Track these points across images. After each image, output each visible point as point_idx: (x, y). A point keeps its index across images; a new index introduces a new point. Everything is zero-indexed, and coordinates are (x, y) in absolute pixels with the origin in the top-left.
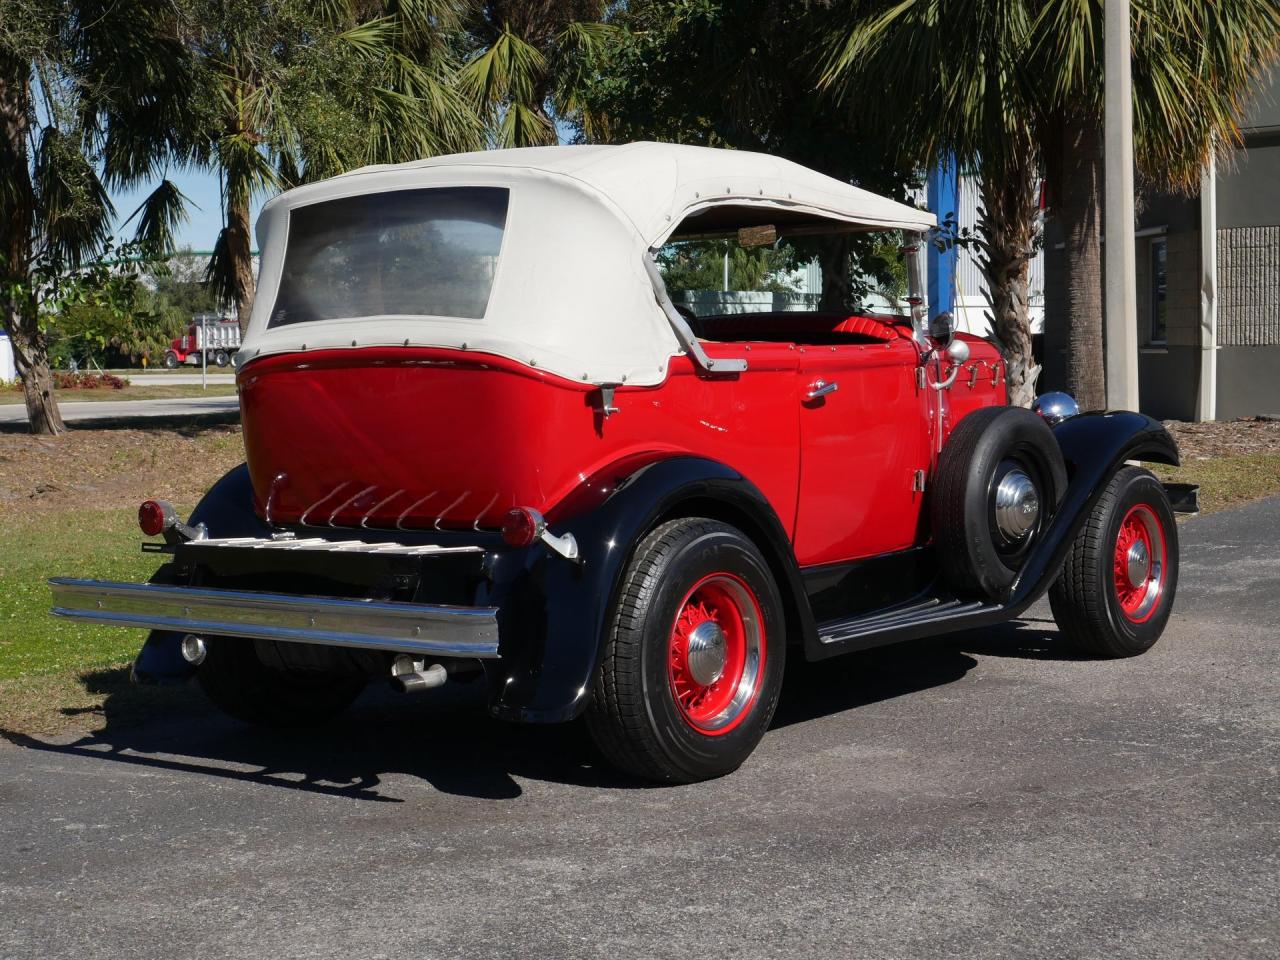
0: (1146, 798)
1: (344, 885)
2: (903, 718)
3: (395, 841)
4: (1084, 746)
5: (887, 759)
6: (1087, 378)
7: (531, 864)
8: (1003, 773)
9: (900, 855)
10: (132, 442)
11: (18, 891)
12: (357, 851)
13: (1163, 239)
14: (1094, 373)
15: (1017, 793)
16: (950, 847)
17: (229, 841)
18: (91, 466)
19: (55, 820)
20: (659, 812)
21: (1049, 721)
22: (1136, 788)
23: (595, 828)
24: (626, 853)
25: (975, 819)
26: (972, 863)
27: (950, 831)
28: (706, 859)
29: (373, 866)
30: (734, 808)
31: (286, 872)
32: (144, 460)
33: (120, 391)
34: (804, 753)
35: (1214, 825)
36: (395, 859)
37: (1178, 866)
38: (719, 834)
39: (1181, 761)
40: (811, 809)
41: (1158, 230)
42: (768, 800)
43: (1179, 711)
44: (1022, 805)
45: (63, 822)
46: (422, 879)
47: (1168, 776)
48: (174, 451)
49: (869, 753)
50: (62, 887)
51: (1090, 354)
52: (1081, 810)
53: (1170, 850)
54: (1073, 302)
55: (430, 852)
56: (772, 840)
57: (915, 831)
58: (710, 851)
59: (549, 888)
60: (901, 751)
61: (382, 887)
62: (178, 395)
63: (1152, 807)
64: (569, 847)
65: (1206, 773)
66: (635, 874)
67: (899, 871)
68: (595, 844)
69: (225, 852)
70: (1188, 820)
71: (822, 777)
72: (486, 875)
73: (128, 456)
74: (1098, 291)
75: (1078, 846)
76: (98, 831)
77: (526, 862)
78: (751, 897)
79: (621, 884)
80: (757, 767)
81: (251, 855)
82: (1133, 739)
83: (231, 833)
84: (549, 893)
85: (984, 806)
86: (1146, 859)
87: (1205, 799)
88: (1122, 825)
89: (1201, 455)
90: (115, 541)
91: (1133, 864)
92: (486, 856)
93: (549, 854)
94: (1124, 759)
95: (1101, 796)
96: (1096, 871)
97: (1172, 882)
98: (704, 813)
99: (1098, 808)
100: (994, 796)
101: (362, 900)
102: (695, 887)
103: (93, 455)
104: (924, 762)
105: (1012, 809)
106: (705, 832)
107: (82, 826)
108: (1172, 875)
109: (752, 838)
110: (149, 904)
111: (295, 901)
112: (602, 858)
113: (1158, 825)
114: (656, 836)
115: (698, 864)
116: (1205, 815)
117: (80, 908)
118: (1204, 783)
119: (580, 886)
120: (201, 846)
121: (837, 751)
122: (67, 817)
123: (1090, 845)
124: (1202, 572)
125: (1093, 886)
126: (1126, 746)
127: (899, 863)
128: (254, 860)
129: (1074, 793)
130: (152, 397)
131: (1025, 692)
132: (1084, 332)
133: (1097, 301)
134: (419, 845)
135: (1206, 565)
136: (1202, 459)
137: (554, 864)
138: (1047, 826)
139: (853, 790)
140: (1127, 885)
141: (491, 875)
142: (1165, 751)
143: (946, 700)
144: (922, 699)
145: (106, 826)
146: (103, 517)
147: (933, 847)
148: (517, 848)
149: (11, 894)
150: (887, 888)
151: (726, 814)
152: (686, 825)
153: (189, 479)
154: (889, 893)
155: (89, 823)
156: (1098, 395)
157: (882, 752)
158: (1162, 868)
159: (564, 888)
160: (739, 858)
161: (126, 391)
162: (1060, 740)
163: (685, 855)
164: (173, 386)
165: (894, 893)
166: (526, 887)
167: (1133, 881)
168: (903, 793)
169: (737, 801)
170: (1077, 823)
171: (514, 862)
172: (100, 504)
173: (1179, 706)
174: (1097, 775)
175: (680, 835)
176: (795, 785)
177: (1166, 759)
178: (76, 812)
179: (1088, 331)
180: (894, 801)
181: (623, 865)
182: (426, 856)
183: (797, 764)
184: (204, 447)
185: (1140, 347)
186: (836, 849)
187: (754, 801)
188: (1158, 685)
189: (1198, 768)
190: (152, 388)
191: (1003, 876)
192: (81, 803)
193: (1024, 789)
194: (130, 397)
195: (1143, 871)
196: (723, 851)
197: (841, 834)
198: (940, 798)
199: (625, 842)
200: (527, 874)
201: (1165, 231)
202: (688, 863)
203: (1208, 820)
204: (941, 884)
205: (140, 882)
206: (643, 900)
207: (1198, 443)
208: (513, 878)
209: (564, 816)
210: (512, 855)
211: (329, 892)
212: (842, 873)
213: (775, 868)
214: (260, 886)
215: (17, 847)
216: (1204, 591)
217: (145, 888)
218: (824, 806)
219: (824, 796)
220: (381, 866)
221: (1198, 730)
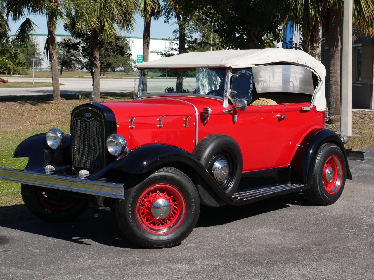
0: (352, 248)
1: (120, 271)
2: (278, 219)
3: (132, 257)
4: (333, 230)
5: (274, 233)
6: (335, 97)
7: (173, 266)
8: (308, 239)
9: (280, 265)
10: (16, 107)
11: (25, 271)
12: (121, 260)
13: (361, 48)
14: (337, 95)
15: (313, 246)
16: (294, 263)
17: (83, 256)
18: (2, 115)
19: (29, 249)
20: (208, 249)
21: (322, 221)
22: (349, 245)
23: (190, 254)
24: (200, 263)
25: (301, 254)
26: (301, 268)
27: (294, 258)
28: (224, 265)
29: (127, 265)
30: (230, 249)
31: (102, 267)
32: (20, 113)
33: (5, 84)
34: (249, 230)
35: (371, 258)
36: (133, 263)
37: (360, 271)
38: (226, 257)
39: (362, 236)
40: (253, 249)
41: (359, 45)
42: (240, 246)
43: (362, 219)
44: (315, 250)
45: (32, 249)
46: (142, 270)
47: (358, 241)
48: (30, 110)
49: (268, 231)
50: (37, 271)
51: (336, 89)
52: (332, 252)
53: (358, 266)
54: (331, 72)
55: (143, 261)
56: (242, 260)
57: (284, 257)
58: (225, 263)
59: (179, 274)
60: (278, 231)
61: (131, 272)
62: (25, 86)
63: (353, 251)
64: (183, 261)
65: (369, 241)
66: (204, 270)
67: (280, 270)
68: (190, 260)
69: (82, 260)
70: (364, 256)
71: (255, 239)
72: (160, 269)
73: (14, 112)
74: (339, 68)
75: (331, 264)
76: (43, 253)
77: (171, 265)
78: (238, 278)
79: (200, 273)
80: (235, 235)
81: (90, 261)
82: (348, 228)
83: (83, 254)
84: (179, 275)
85: (304, 250)
86: (351, 269)
87: (369, 249)
88: (344, 257)
89: (371, 124)
90: (12, 142)
91: (347, 270)
92: (159, 263)
93: (178, 263)
94: (345, 235)
95: (338, 247)
96: (337, 272)
97: (359, 276)
98: (221, 250)
99: (337, 251)
100: (306, 247)
101: (126, 276)
102: (221, 274)
103: (3, 111)
104: (285, 234)
105: (312, 251)
106: (222, 256)
107: (38, 251)
108: (359, 274)
109: (236, 259)
110: (64, 276)
111: (107, 276)
112: (193, 265)
113: (355, 257)
114: (208, 258)
115: (222, 267)
116: (369, 255)
117: (44, 277)
118: (369, 244)
119: (189, 273)
120: (75, 258)
121: (259, 230)
122: (33, 247)
123: (335, 264)
124: (370, 167)
125: (336, 277)
126: (345, 231)
127: (280, 268)
128: (91, 263)
129: (330, 246)
130: (16, 87)
131: (315, 211)
132: (334, 82)
133: (339, 72)
134: (139, 259)
135: (372, 165)
136: (372, 125)
137: (180, 266)
138: (322, 257)
139: (265, 243)
140: (345, 277)
141: (162, 269)
142: (357, 233)
143: (291, 213)
144: (284, 212)
145: (45, 251)
146: (7, 133)
147: (289, 263)
148: (168, 261)
149: (23, 273)
150: (277, 276)
151: (228, 251)
152: (217, 254)
153: (35, 120)
154: (277, 277)
155: (40, 250)
156: (338, 102)
157: (272, 231)
158: (356, 272)
159: (184, 274)
160: (233, 265)
161: (7, 84)
162: (325, 228)
163: (217, 264)
164: (23, 82)
165: (279, 278)
166: (173, 273)
167: (347, 275)
168: (279, 245)
169: (231, 246)
170: (331, 256)
171: (168, 265)
172: (6, 128)
173: (362, 217)
174: (337, 240)
175: (215, 257)
176: (247, 242)
177: (358, 235)
178: (35, 246)
179: (336, 81)
180: (277, 248)
181: (200, 267)
182: (142, 263)
183: (247, 234)
184: (40, 109)
185: (353, 83)
186: (261, 263)
187: (236, 247)
188: (356, 210)
189: (367, 239)
190: (15, 82)
191: (310, 273)
192: (35, 243)
193: (315, 245)
194: (9, 87)
195: (350, 272)
196: (228, 263)
197: (262, 258)
198: (290, 247)
199: (199, 259)
200: (172, 269)
201: (362, 45)
202: (218, 266)
203: (369, 256)
204: (292, 275)
205: (60, 269)
206: (207, 278)
207: (371, 119)
208: (168, 270)
209: (180, 250)
210: (167, 263)
211: (116, 274)
212: (263, 271)
213: (244, 269)
214: (95, 271)
215: (20, 257)
216: (370, 175)
217: (62, 271)
218: (257, 249)
219: (256, 245)
220: (129, 266)
221: (367, 226)
